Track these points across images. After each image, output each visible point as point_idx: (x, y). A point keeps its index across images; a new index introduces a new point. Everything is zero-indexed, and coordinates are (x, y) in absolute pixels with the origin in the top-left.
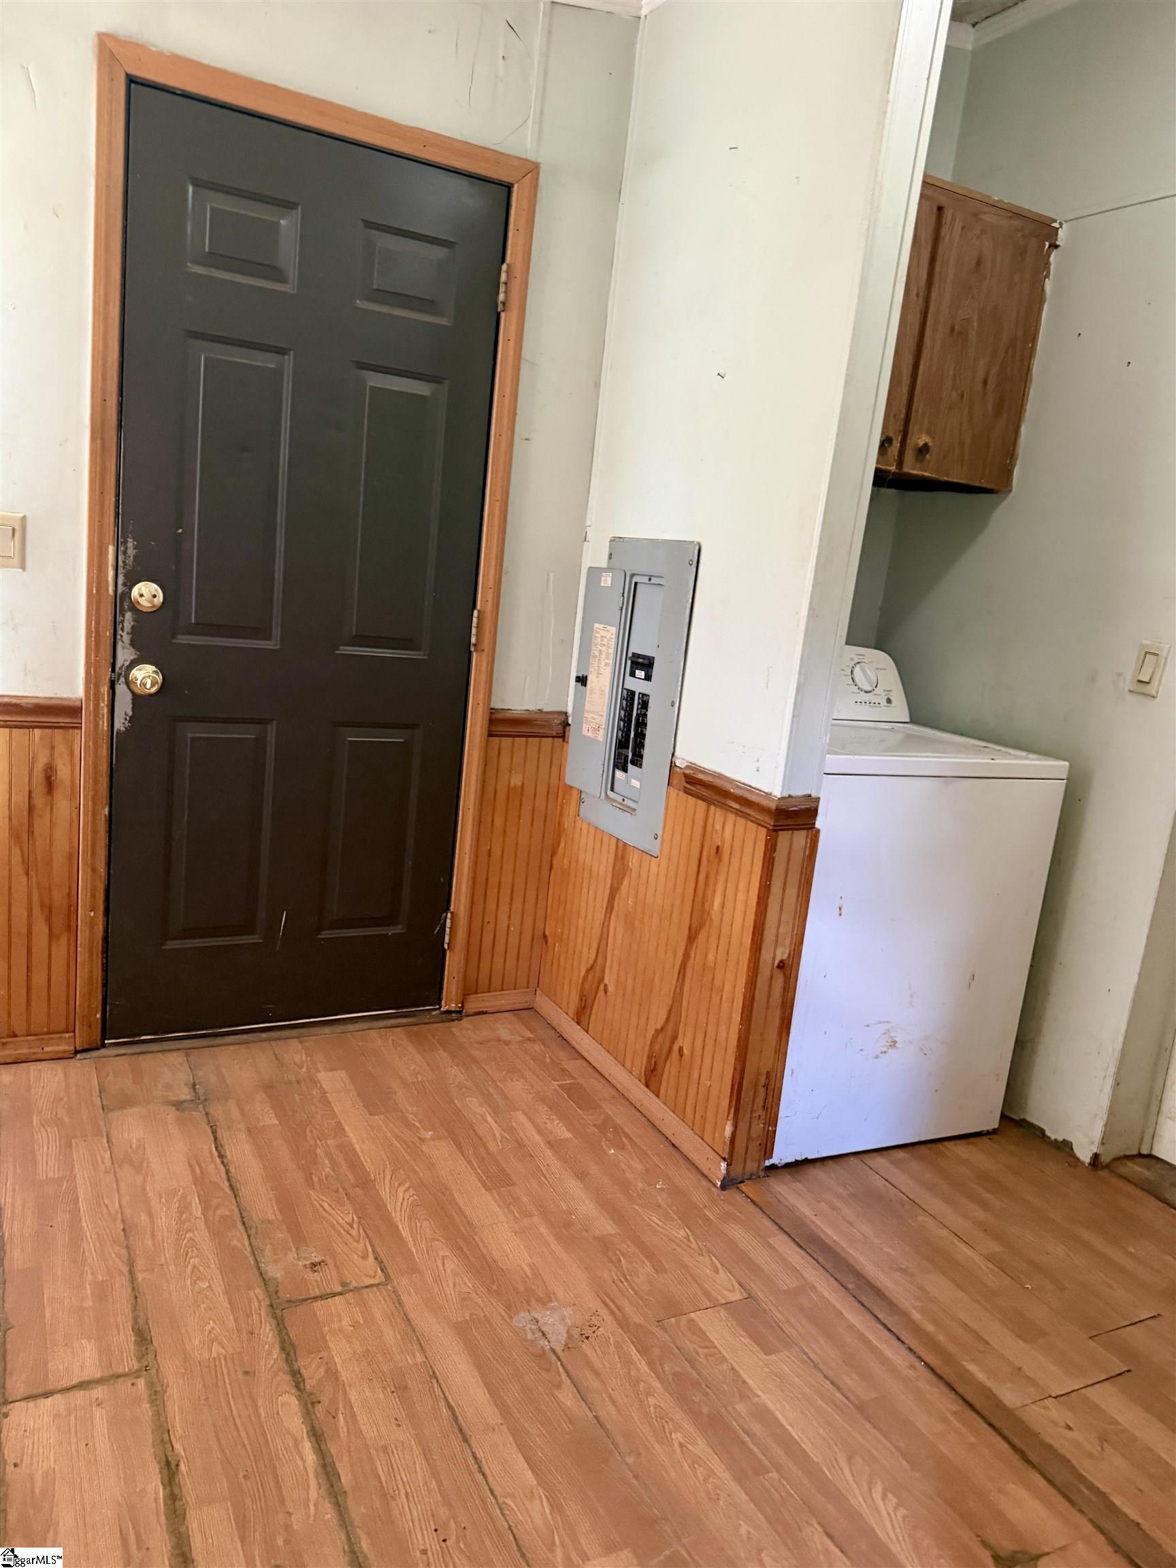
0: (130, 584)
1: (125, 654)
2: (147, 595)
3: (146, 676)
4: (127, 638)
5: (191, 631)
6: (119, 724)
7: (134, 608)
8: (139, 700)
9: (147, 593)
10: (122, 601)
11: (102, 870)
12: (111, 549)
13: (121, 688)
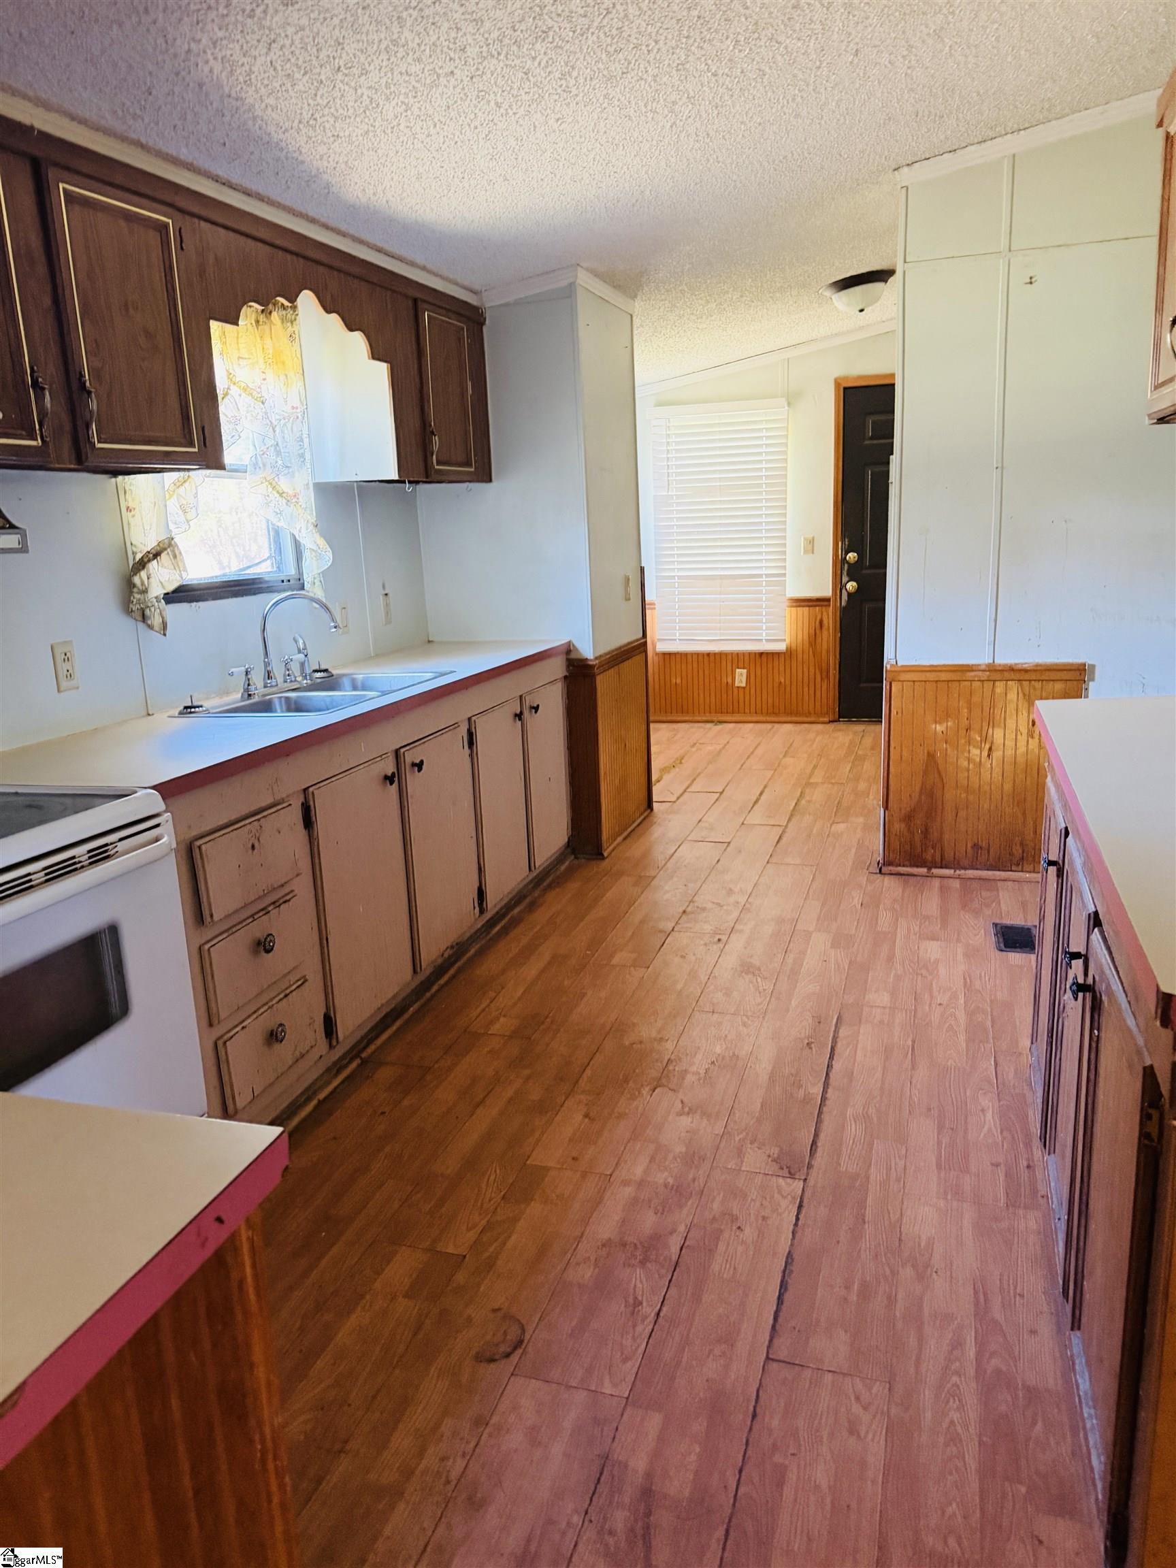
0: (846, 554)
1: (845, 579)
2: (852, 557)
3: (851, 586)
4: (845, 573)
5: (866, 568)
6: (844, 604)
7: (847, 562)
8: (849, 594)
9: (852, 556)
10: (844, 560)
11: (838, 656)
12: (840, 543)
13: (844, 591)
